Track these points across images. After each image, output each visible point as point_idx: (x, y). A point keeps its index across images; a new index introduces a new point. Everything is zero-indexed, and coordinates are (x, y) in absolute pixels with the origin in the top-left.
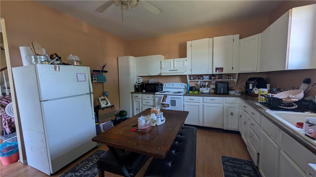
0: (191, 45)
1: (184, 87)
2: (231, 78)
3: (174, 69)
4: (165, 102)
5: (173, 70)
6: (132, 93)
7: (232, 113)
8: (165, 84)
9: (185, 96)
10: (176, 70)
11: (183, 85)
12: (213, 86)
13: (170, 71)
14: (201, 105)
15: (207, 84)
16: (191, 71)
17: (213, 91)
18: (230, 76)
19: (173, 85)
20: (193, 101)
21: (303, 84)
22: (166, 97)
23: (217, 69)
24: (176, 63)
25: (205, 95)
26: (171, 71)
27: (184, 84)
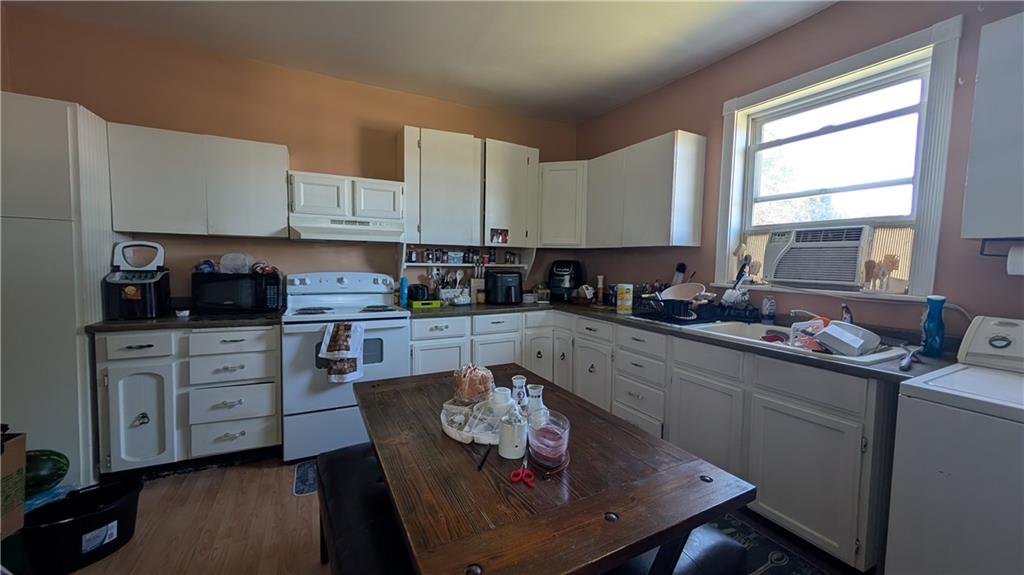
0: (419, 143)
1: (384, 289)
2: (517, 259)
3: (354, 219)
4: (347, 349)
5: (348, 222)
6: (91, 331)
7: (539, 353)
8: (302, 276)
9: (414, 320)
10: (361, 223)
11: (380, 281)
12: (478, 283)
13: (333, 222)
14: (465, 341)
15: (459, 276)
16: (419, 230)
17: (482, 297)
18: (513, 254)
19: (340, 280)
20: (446, 332)
21: (677, 273)
22: (348, 328)
23: (494, 232)
24: (361, 193)
25: (462, 310)
26: (341, 222)
27: (384, 276)
